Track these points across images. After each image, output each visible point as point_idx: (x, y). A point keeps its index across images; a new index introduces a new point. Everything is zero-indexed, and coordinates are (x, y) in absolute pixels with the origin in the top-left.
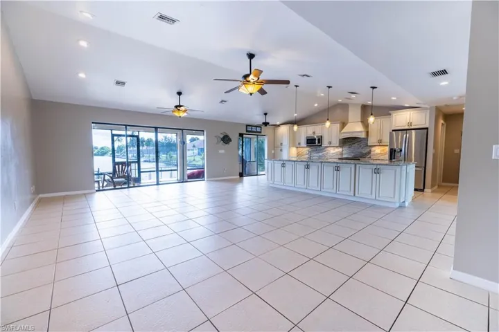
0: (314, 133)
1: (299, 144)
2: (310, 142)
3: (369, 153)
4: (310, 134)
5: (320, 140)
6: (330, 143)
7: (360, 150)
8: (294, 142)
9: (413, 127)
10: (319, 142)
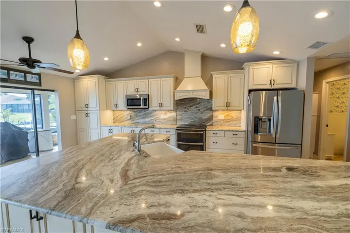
0: (137, 90)
1: (116, 105)
2: (132, 102)
3: (211, 118)
4: (131, 92)
5: (146, 101)
6: (161, 105)
7: (200, 115)
8: (107, 104)
9: (276, 87)
10: (145, 105)
